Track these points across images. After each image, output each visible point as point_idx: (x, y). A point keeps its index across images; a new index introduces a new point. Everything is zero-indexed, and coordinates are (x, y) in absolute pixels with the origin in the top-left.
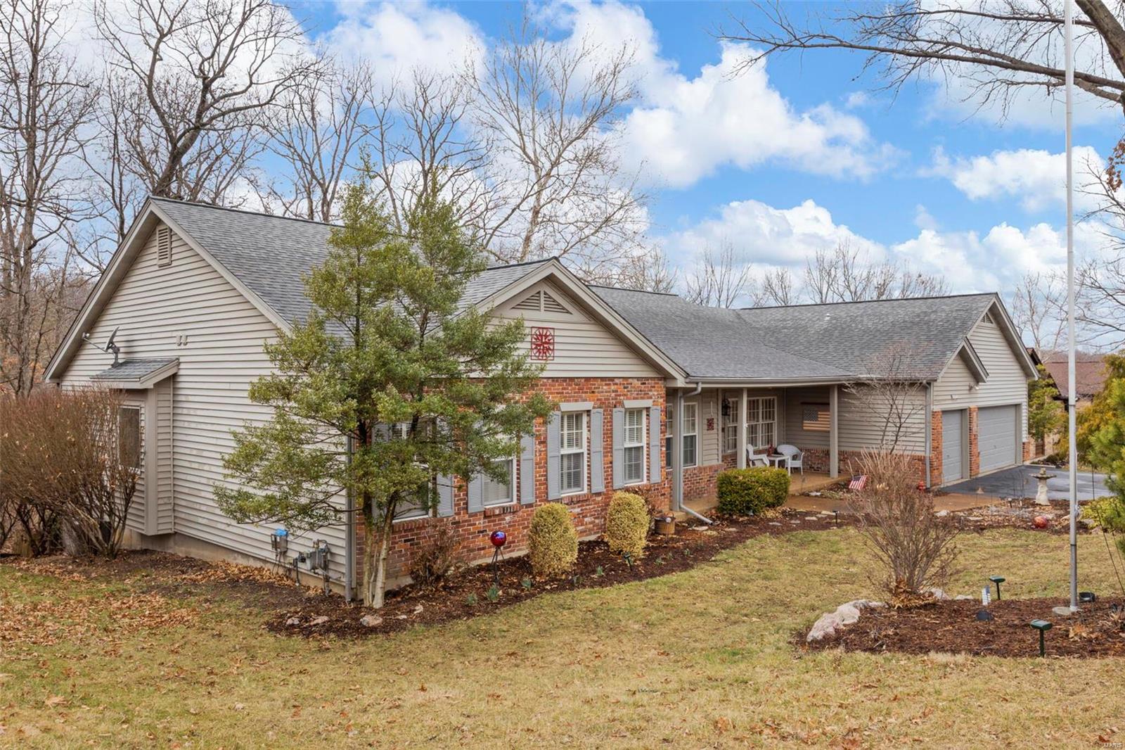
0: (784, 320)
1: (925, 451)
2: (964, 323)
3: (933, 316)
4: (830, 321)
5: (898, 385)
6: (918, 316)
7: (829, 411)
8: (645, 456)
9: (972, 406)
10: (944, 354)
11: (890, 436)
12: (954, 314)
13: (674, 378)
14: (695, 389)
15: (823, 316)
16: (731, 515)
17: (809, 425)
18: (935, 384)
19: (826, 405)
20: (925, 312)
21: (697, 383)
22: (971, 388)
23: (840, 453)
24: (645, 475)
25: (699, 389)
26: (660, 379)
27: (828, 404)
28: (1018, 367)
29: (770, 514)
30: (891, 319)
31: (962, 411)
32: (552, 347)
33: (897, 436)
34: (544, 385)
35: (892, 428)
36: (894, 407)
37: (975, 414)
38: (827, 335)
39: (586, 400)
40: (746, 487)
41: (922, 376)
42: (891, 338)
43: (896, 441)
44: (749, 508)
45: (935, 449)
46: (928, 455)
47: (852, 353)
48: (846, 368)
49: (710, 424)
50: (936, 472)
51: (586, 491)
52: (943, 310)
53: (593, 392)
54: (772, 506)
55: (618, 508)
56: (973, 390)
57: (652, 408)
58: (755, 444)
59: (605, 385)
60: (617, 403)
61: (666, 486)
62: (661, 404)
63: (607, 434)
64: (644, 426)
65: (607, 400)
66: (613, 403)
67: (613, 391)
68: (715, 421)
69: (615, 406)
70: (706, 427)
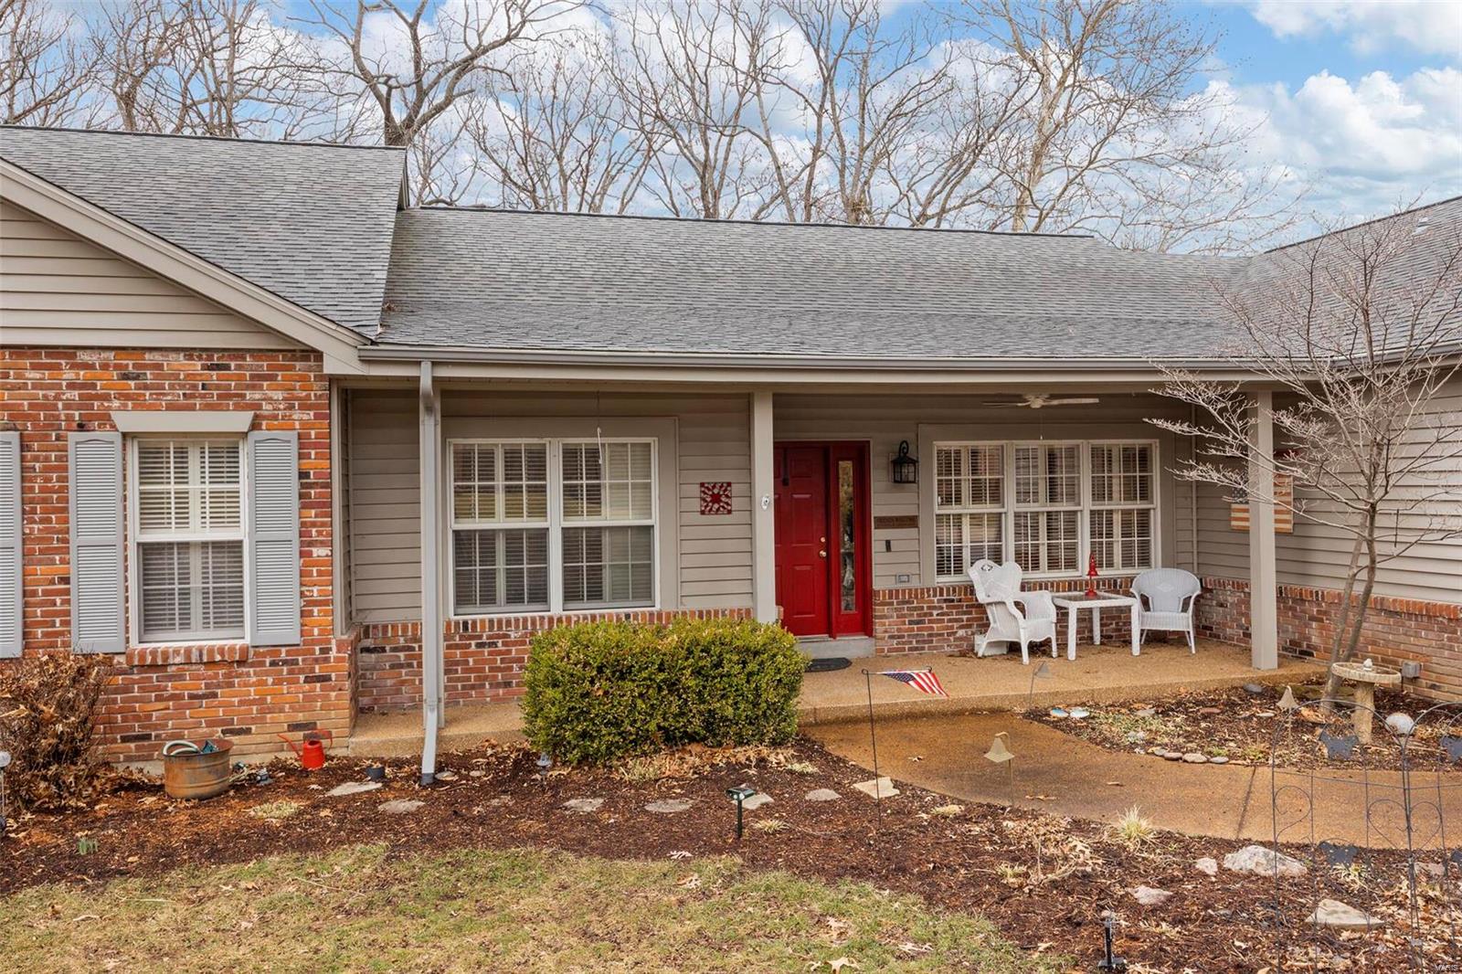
17: (1241, 515)
57: (256, 435)
58: (1071, 564)
59: (34, 367)
60: (92, 418)
61: (333, 654)
62: (304, 425)
63: (44, 501)
64: (244, 486)
65: (44, 407)
66: (69, 418)
67: (71, 386)
68: (735, 489)
69: (81, 427)
70: (696, 504)
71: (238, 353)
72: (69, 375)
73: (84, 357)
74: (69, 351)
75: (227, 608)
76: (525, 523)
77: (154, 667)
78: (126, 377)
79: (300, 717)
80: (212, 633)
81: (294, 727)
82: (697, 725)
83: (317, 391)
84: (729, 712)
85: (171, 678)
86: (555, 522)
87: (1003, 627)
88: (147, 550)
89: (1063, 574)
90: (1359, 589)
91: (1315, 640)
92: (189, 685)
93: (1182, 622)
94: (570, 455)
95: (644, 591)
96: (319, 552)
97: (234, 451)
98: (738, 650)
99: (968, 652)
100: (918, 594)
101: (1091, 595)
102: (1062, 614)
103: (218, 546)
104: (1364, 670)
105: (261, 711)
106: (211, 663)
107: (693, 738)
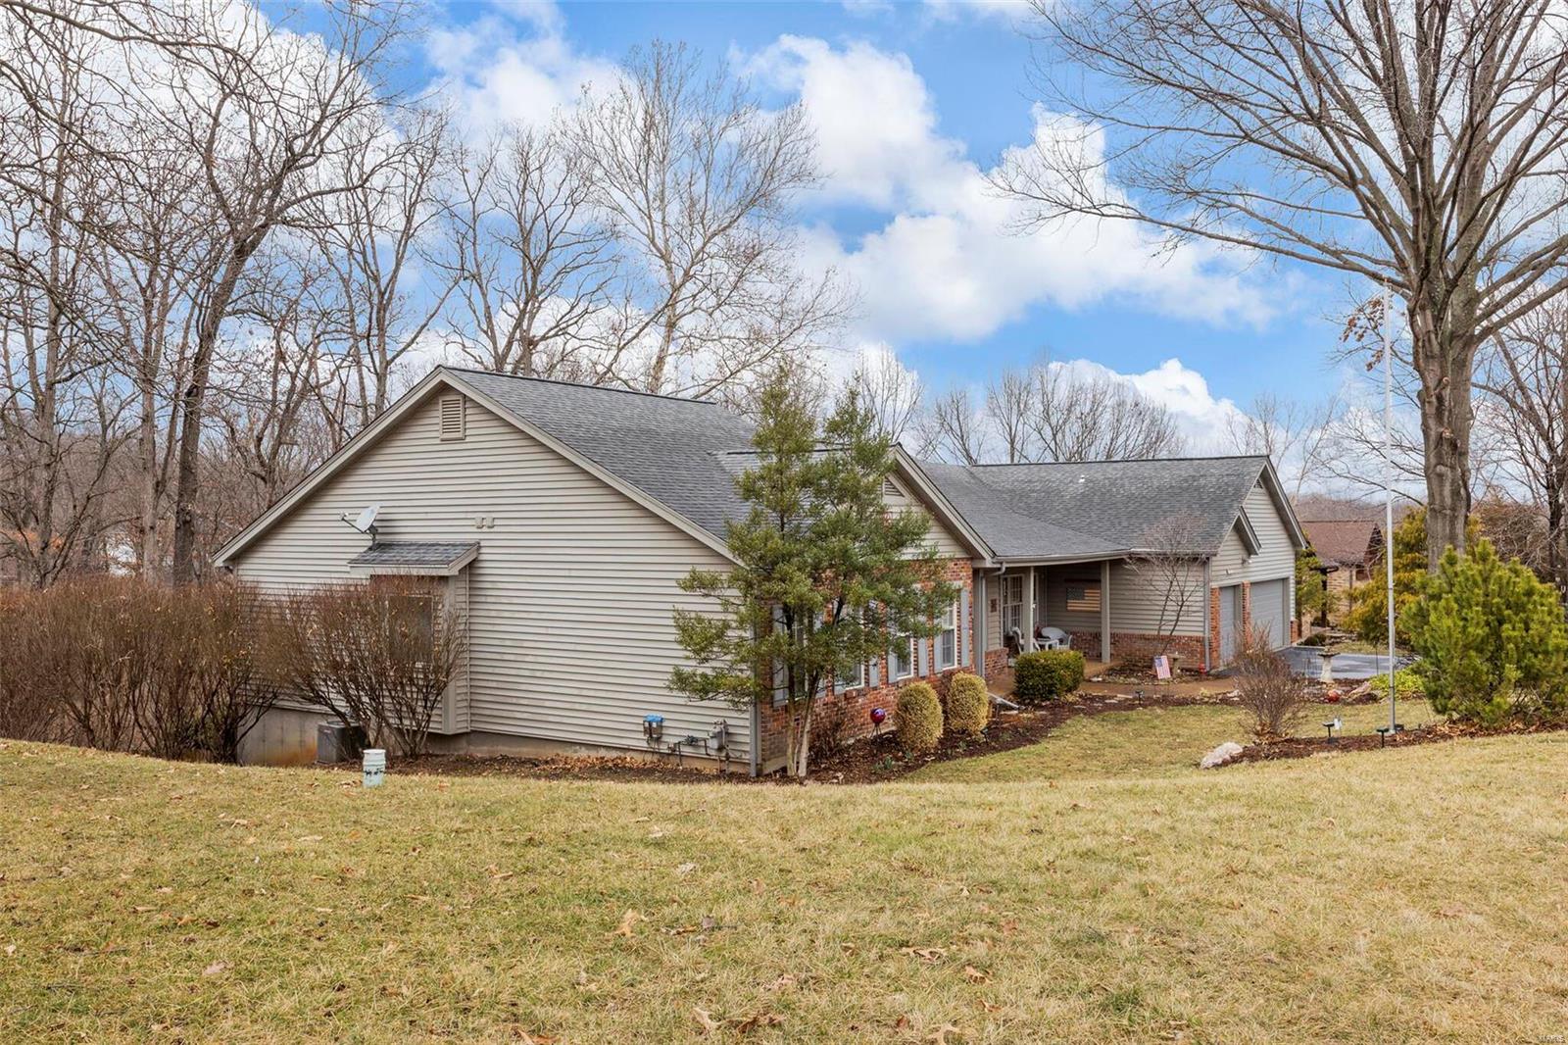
0: (1030, 481)
1: (1204, 632)
2: (1237, 490)
3: (1202, 481)
4: (1085, 485)
5: (1179, 560)
6: (1186, 481)
7: (1100, 588)
8: (956, 639)
9: (1246, 581)
10: (1220, 525)
11: (1170, 616)
12: (1226, 479)
13: (983, 558)
14: (999, 569)
15: (1077, 477)
16: (1032, 700)
17: (1074, 605)
18: (1214, 558)
19: (1096, 582)
20: (1194, 477)
21: (1001, 563)
22: (1244, 561)
23: (1113, 636)
24: (956, 658)
25: (1004, 569)
26: (968, 559)
27: (1100, 581)
28: (1285, 536)
29: (1070, 698)
30: (1156, 484)
31: (1235, 587)
33: (1178, 616)
35: (1172, 606)
36: (1175, 583)
37: (1248, 590)
38: (1085, 501)
40: (1048, 670)
41: (1203, 550)
42: (1160, 507)
43: (1177, 620)
44: (1051, 692)
45: (1214, 628)
46: (1207, 635)
47: (1120, 523)
48: (1116, 541)
49: (993, 606)
50: (1215, 654)
51: (912, 675)
52: (1212, 475)
54: (1070, 690)
55: (961, 688)
56: (1246, 565)
64: (955, 608)
71: (958, 559)
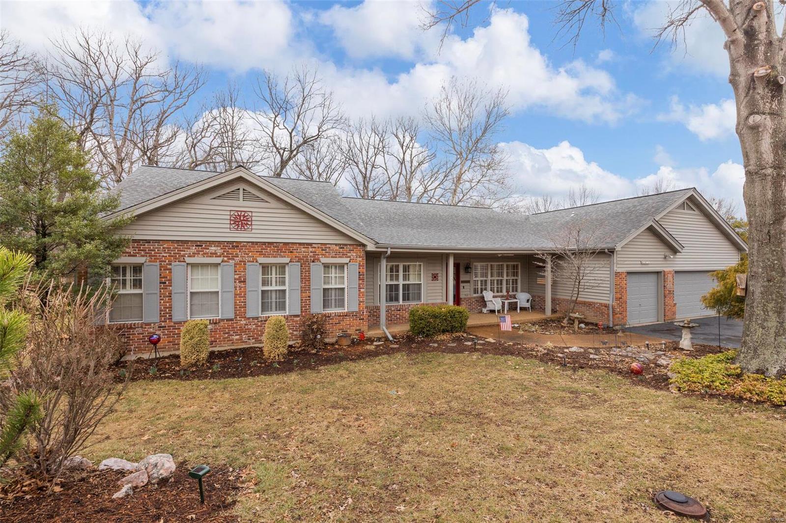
3: (639, 207)
4: (573, 216)
6: (629, 208)
8: (346, 294)
14: (387, 252)
15: (571, 214)
17: (540, 281)
18: (619, 252)
20: (635, 206)
21: (387, 248)
22: (666, 257)
24: (346, 306)
26: (358, 245)
28: (728, 244)
31: (658, 273)
32: (250, 223)
34: (244, 246)
37: (670, 275)
39: (285, 257)
45: (618, 299)
46: (611, 303)
49: (435, 277)
50: (620, 316)
51: (287, 313)
52: (648, 203)
53: (291, 252)
56: (669, 259)
57: (351, 263)
58: (501, 292)
59: (304, 248)
60: (316, 259)
61: (365, 313)
62: (360, 261)
63: (305, 279)
64: (346, 275)
65: (305, 257)
66: (311, 259)
67: (311, 252)
68: (439, 275)
69: (313, 262)
70: (431, 279)
71: (346, 245)
72: (311, 249)
73: (314, 245)
74: (311, 244)
75: (341, 303)
76: (395, 283)
77: (328, 317)
78: (323, 250)
79: (358, 328)
80: (337, 309)
81: (356, 330)
82: (449, 328)
83: (363, 254)
84: (457, 325)
85: (331, 319)
86: (401, 282)
87: (490, 306)
88: (324, 289)
89: (500, 294)
90: (575, 299)
91: (558, 309)
92: (335, 321)
93: (528, 305)
94: (404, 267)
95: (419, 299)
96: (362, 290)
97: (343, 267)
98: (458, 312)
99: (481, 312)
100: (470, 299)
101: (507, 299)
102: (503, 304)
103: (339, 289)
104: (577, 315)
105: (350, 327)
106: (340, 316)
107: (448, 331)
